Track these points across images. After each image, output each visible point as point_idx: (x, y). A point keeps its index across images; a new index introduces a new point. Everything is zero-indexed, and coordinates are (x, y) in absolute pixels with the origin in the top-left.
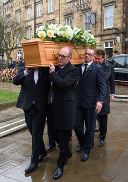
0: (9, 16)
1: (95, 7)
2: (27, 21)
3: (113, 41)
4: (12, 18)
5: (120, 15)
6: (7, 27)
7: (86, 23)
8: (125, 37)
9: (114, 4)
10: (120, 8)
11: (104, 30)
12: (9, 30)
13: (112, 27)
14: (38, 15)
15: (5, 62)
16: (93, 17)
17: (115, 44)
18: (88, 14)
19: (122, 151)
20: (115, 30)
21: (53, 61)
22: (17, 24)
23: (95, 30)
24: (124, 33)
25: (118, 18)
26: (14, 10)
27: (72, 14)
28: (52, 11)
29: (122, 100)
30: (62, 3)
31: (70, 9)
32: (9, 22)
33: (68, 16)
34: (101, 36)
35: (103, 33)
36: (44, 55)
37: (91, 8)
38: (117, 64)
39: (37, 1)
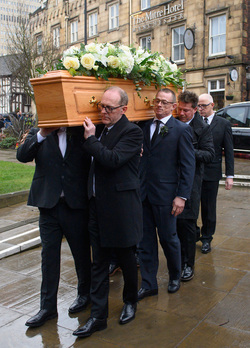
0: (40, 35)
1: (193, 18)
3: (225, 78)
4: (45, 40)
5: (238, 33)
6: (36, 56)
7: (176, 48)
8: (247, 71)
9: (227, 12)
10: (237, 20)
11: (209, 60)
12: (40, 60)
13: (224, 53)
14: (92, 33)
15: (34, 118)
16: (189, 37)
17: (228, 84)
18: (180, 31)
19: (241, 274)
20: (228, 59)
21: (91, 115)
22: (55, 49)
23: (193, 60)
24: (244, 65)
25: (235, 38)
26: (49, 25)
27: (151, 31)
28: (115, 26)
29: (242, 183)
30: (135, 11)
31: (148, 23)
32: (40, 46)
33: (145, 35)
34: (204, 70)
35: (206, 64)
36: (74, 103)
37: (185, 20)
38: (233, 119)
39: (89, 9)
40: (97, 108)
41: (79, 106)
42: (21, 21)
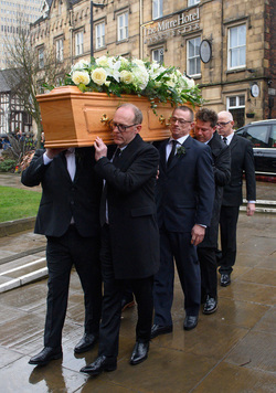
1: (210, 28)
2: (77, 58)
3: (245, 93)
4: (47, 52)
5: (259, 44)
6: (38, 70)
7: (192, 61)
8: (270, 86)
9: (247, 21)
10: (258, 31)
11: (227, 74)
12: (41, 75)
13: (244, 66)
14: (99, 45)
15: (35, 138)
16: (205, 48)
17: (249, 100)
18: (196, 43)
19: (264, 309)
20: (248, 73)
21: (102, 135)
22: (58, 63)
23: (210, 74)
24: (266, 79)
25: (255, 50)
27: (164, 42)
28: (124, 37)
29: (264, 209)
30: (145, 20)
31: (160, 34)
32: (42, 60)
33: (157, 47)
34: (222, 85)
35: (224, 78)
36: (84, 122)
37: (201, 31)
39: (95, 18)
40: (109, 127)
41: (89, 124)
42: (21, 32)
